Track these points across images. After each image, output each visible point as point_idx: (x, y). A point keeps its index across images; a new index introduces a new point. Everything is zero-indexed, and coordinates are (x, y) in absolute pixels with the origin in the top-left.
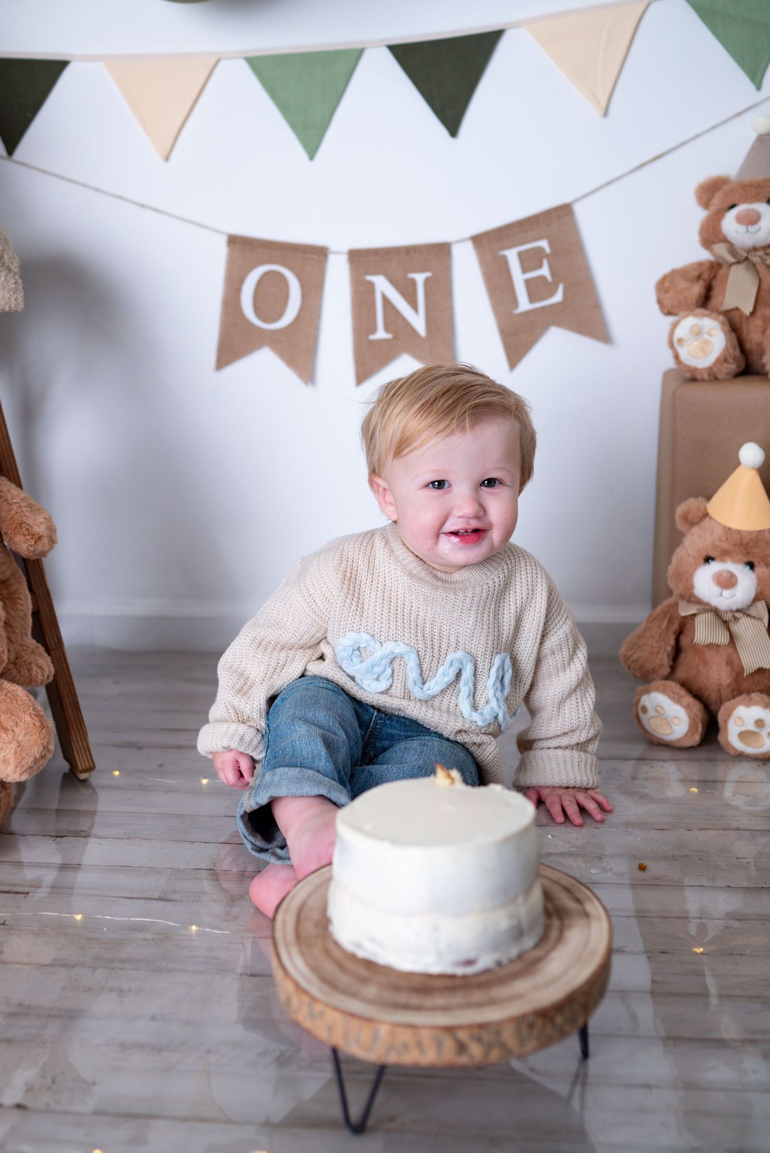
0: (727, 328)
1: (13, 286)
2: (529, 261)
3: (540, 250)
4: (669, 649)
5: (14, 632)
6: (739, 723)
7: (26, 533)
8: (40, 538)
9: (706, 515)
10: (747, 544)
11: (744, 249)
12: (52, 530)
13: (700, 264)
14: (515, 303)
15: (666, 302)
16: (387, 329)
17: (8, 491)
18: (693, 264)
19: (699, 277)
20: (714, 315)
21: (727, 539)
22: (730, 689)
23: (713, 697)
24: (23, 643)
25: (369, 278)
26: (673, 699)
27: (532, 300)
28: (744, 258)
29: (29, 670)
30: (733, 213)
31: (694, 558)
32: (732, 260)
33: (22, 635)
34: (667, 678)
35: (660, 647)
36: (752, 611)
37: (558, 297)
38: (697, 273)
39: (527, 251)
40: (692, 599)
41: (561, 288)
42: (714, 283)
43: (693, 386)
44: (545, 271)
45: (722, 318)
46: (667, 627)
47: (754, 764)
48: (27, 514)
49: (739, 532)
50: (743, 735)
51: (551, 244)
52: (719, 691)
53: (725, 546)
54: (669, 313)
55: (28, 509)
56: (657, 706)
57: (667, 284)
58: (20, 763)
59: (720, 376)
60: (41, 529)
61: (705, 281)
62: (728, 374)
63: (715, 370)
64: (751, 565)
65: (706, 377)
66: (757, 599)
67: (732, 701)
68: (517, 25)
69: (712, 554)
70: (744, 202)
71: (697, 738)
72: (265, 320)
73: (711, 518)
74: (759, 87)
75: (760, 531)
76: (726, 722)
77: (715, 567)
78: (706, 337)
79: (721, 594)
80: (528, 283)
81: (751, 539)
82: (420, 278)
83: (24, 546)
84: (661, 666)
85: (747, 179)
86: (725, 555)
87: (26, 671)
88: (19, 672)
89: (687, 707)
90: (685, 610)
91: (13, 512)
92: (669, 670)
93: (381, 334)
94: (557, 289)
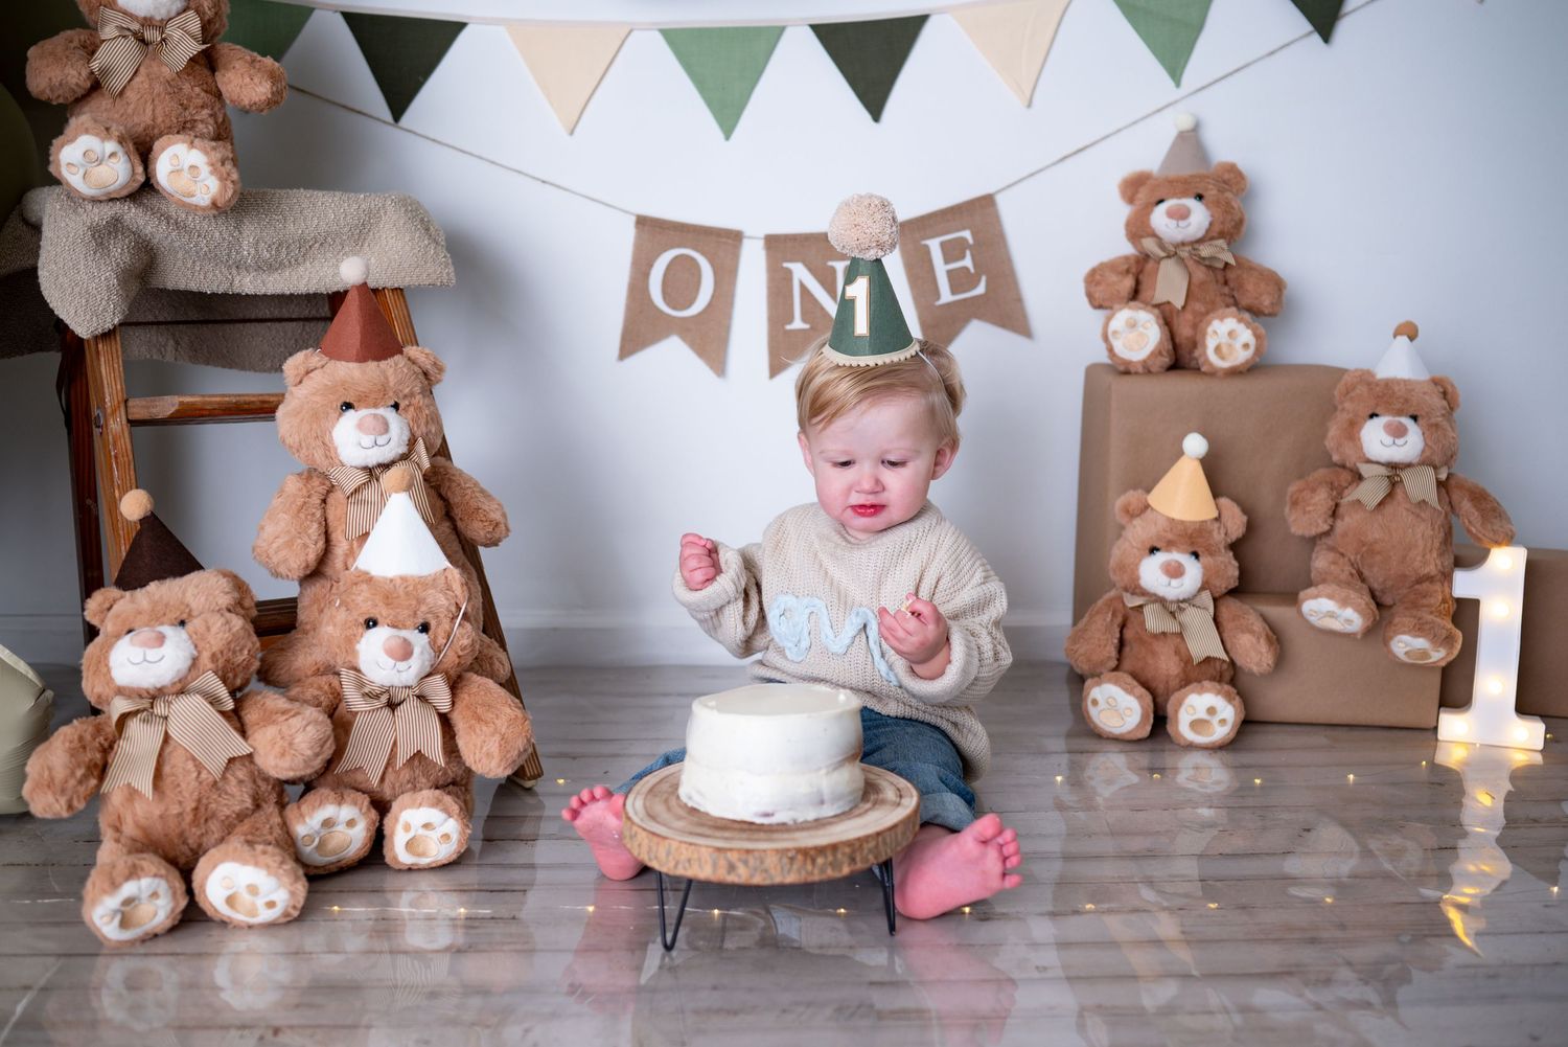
0: (1161, 321)
1: (443, 260)
2: (952, 251)
3: (964, 240)
4: (1116, 641)
6: (1192, 711)
7: (484, 519)
8: (497, 525)
9: (1147, 506)
10: (1191, 534)
11: (1173, 245)
12: (504, 515)
13: (1127, 258)
14: (938, 296)
15: (1097, 295)
16: (804, 320)
18: (1120, 258)
19: (1128, 271)
20: (1149, 308)
21: (1171, 529)
22: (1177, 681)
23: (1161, 688)
25: (786, 265)
26: (1126, 690)
27: (954, 291)
28: (1173, 252)
29: (491, 664)
30: (1162, 207)
31: (1138, 549)
32: (1163, 254)
34: (1116, 669)
35: (1107, 640)
36: (1197, 601)
37: (981, 289)
38: (1126, 267)
39: (950, 241)
40: (1137, 591)
41: (984, 279)
42: (1141, 277)
43: (1127, 381)
44: (967, 262)
45: (1156, 311)
46: (1112, 620)
47: (1206, 753)
48: (481, 499)
49: (1182, 522)
50: (1197, 725)
51: (974, 235)
52: (1167, 682)
53: (1170, 536)
54: (1100, 307)
56: (1110, 697)
57: (1098, 277)
59: (1153, 369)
60: (496, 516)
61: (1133, 274)
62: (1161, 367)
63: (1150, 363)
64: (1196, 555)
65: (1140, 370)
66: (1202, 588)
67: (1183, 690)
68: (942, 11)
69: (1158, 546)
70: (1172, 197)
71: (1148, 728)
72: (674, 308)
73: (1152, 509)
74: (1178, 84)
75: (1203, 522)
76: (1176, 712)
77: (1161, 558)
78: (1141, 329)
79: (1169, 584)
80: (950, 273)
81: (1195, 529)
83: (482, 533)
84: (1109, 658)
85: (1173, 173)
86: (1170, 545)
88: (481, 666)
89: (1139, 698)
90: (1132, 602)
92: (1116, 662)
93: (798, 324)
94: (979, 281)
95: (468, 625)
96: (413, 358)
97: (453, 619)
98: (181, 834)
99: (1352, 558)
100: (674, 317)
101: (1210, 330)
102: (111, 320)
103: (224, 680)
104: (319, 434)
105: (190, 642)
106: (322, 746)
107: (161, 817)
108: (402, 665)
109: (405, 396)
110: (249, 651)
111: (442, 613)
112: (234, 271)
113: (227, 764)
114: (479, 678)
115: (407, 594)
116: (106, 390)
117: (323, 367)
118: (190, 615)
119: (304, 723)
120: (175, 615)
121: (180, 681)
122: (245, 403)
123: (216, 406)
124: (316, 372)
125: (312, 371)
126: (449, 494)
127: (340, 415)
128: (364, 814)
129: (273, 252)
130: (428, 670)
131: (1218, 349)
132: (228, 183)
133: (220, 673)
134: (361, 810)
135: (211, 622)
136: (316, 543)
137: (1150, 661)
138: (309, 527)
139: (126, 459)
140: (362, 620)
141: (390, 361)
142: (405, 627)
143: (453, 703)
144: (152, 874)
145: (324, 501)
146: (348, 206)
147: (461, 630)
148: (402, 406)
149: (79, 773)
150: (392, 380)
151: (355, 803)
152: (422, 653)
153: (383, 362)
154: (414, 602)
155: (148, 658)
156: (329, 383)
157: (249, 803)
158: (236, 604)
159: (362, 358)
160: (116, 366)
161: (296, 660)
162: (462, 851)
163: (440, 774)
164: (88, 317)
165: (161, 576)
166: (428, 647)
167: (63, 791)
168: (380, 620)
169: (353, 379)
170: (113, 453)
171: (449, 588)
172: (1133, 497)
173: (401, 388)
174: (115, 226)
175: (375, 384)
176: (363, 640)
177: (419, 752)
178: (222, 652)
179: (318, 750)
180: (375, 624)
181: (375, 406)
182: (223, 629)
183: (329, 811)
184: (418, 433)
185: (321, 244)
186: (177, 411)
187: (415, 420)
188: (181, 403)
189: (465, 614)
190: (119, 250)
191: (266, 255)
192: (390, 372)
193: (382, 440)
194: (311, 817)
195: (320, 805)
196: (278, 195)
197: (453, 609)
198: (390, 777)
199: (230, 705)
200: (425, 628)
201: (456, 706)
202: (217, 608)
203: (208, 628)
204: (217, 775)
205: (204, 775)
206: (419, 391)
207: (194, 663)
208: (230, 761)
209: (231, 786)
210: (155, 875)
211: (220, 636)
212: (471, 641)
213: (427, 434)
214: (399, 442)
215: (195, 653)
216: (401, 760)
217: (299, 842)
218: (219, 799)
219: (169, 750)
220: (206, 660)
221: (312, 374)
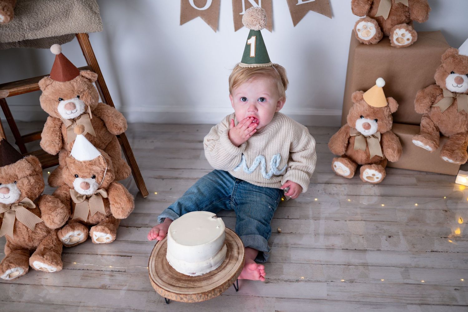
1: (98, 21)
4: (345, 145)
5: (116, 160)
6: (367, 174)
7: (116, 128)
9: (362, 99)
10: (376, 112)
14: (297, 2)
17: (107, 111)
20: (373, 20)
21: (369, 110)
24: (119, 163)
26: (345, 165)
27: (303, 1)
31: (357, 115)
33: (118, 160)
35: (342, 145)
36: (375, 135)
40: (355, 129)
43: (363, 47)
45: (375, 22)
46: (346, 137)
47: (371, 186)
48: (115, 119)
49: (373, 108)
50: (368, 177)
53: (368, 113)
55: (115, 117)
56: (339, 166)
57: (356, 3)
59: (373, 43)
60: (121, 125)
62: (376, 42)
63: (371, 41)
64: (376, 120)
65: (368, 43)
66: (377, 131)
67: (365, 166)
69: (363, 115)
71: (352, 176)
72: (198, 7)
73: (364, 100)
75: (381, 108)
76: (362, 172)
77: (363, 121)
78: (369, 29)
79: (365, 131)
84: (342, 152)
86: (368, 116)
87: (122, 175)
89: (350, 168)
90: (352, 133)
91: (110, 120)
93: (244, 13)
95: (109, 174)
96: (84, 76)
97: (104, 172)
99: (435, 123)
100: (199, 11)
101: (395, 32)
104: (53, 110)
105: (18, 190)
106: (64, 219)
108: (87, 190)
109: (82, 92)
110: (38, 188)
111: (99, 171)
113: (36, 226)
114: (117, 184)
115: (86, 167)
117: (51, 84)
118: (17, 179)
119: (56, 214)
120: (12, 179)
121: (18, 200)
122: (32, 88)
123: (22, 91)
124: (49, 85)
125: (48, 85)
126: (104, 119)
127: (59, 103)
130: (97, 189)
131: (397, 39)
133: (30, 197)
134: (81, 231)
135: (24, 182)
136: (58, 144)
137: (356, 154)
140: (73, 175)
141: (75, 80)
142: (87, 178)
145: (61, 127)
147: (106, 175)
148: (80, 96)
150: (76, 88)
151: (79, 230)
152: (93, 186)
153: (72, 80)
154: (89, 171)
155: (5, 197)
156: (54, 91)
157: (45, 234)
158: (33, 172)
159: (64, 81)
161: (58, 180)
166: (95, 183)
168: (79, 176)
169: (61, 89)
171: (100, 164)
172: (358, 93)
173: (79, 90)
175: (69, 90)
176: (75, 181)
177: (98, 212)
178: (29, 192)
180: (78, 177)
181: (71, 98)
182: (28, 185)
183: (71, 233)
184: (88, 104)
186: (9, 95)
187: (86, 101)
189: (107, 170)
192: (75, 84)
193: (74, 111)
194: (65, 235)
195: (67, 232)
197: (103, 170)
198: (91, 218)
199: (34, 206)
200: (94, 177)
201: (109, 195)
202: (26, 175)
203: (23, 184)
204: (33, 229)
205: (29, 229)
206: (87, 89)
207: (21, 196)
208: (36, 224)
209: (39, 231)
210: (15, 267)
211: (27, 187)
212: (111, 177)
213: (92, 103)
214: (82, 110)
215: (20, 193)
216: (92, 215)
217: (64, 241)
218: (36, 235)
219: (17, 223)
220: (24, 194)
221: (48, 87)
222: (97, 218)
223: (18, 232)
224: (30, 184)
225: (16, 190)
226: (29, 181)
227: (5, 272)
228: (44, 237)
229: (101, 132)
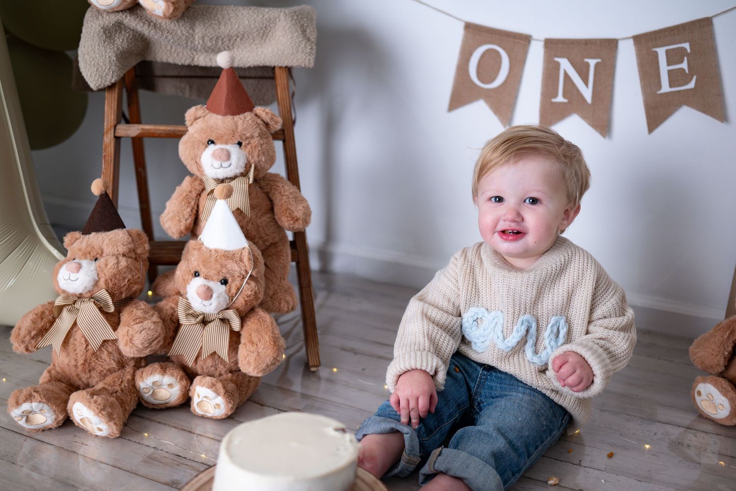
2: (673, 58)
3: (684, 49)
5: (276, 277)
7: (289, 216)
8: (297, 220)
12: (307, 214)
14: (660, 87)
16: (564, 96)
17: (283, 187)
24: (280, 284)
25: (556, 59)
26: (722, 392)
27: (671, 86)
33: (281, 279)
37: (691, 85)
39: (673, 50)
41: (695, 77)
44: (684, 65)
48: (292, 203)
51: (690, 46)
55: (294, 200)
56: (709, 393)
58: (258, 366)
60: (298, 214)
72: (483, 82)
80: (670, 72)
82: (592, 62)
83: (287, 224)
87: (278, 304)
88: (273, 304)
89: (731, 399)
91: (283, 201)
93: (560, 99)
94: (691, 79)
95: (253, 284)
96: (258, 114)
97: (244, 278)
98: (78, 375)
100: (483, 89)
102: (110, 79)
103: (112, 295)
104: (193, 157)
105: (94, 272)
106: (150, 343)
107: (68, 364)
108: (206, 303)
109: (247, 138)
110: (129, 280)
111: (237, 274)
112: (195, 53)
113: (102, 343)
114: (263, 313)
115: (216, 260)
116: (106, 119)
118: (101, 256)
119: (141, 329)
120: (93, 254)
121: (89, 291)
123: (162, 132)
124: (201, 118)
125: (199, 118)
126: (274, 198)
127: (206, 147)
128: (178, 382)
129: (214, 43)
130: (225, 307)
132: (169, 3)
133: (110, 291)
134: (177, 379)
135: (109, 262)
138: (185, 210)
139: (110, 158)
140: (193, 271)
141: (242, 116)
142: (213, 280)
143: (242, 326)
144: (38, 401)
145: (199, 195)
146: (257, 16)
147: (247, 285)
148: (244, 144)
149: (33, 333)
150: (240, 128)
151: (172, 375)
152: (218, 297)
153: (237, 116)
154: (218, 266)
155: (71, 278)
156: (204, 127)
157: (114, 365)
158: (130, 251)
159: (225, 114)
160: (113, 105)
162: (229, 414)
163: (232, 364)
164: (96, 79)
165: (97, 230)
166: (224, 293)
167: (23, 342)
168: (201, 274)
169: (217, 125)
170: (103, 155)
171: (241, 260)
173: (245, 133)
174: (119, 26)
175: (228, 130)
176: (191, 284)
177: (215, 352)
178: (111, 280)
179: (147, 345)
180: (199, 275)
181: (227, 143)
183: (157, 377)
184: (252, 161)
185: (241, 39)
186: (140, 134)
187: (251, 154)
188: (143, 129)
189: (251, 276)
190: (121, 40)
191: (209, 44)
192: (240, 122)
193: (225, 164)
194: (146, 379)
195: (151, 373)
196: (216, 9)
197: (244, 273)
198: (200, 362)
199: (112, 309)
200: (225, 282)
201: (243, 328)
202: (117, 253)
203: (106, 265)
204: (96, 348)
205: (89, 347)
206: (257, 135)
207: (96, 283)
208: (104, 341)
209: (105, 355)
210: (40, 402)
211: (110, 271)
212: (255, 292)
213: (259, 162)
214: (238, 166)
215: (97, 278)
216: (204, 355)
217: (142, 391)
218: (97, 361)
219: (75, 329)
220: (102, 283)
221: (198, 121)
222: (212, 366)
223: (71, 347)
224: (118, 267)
225: (92, 271)
226: (118, 263)
227: (21, 404)
228: (111, 371)
229: (262, 217)
